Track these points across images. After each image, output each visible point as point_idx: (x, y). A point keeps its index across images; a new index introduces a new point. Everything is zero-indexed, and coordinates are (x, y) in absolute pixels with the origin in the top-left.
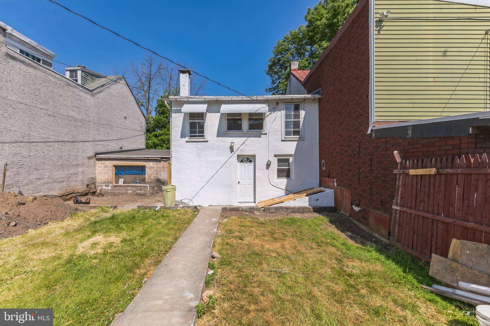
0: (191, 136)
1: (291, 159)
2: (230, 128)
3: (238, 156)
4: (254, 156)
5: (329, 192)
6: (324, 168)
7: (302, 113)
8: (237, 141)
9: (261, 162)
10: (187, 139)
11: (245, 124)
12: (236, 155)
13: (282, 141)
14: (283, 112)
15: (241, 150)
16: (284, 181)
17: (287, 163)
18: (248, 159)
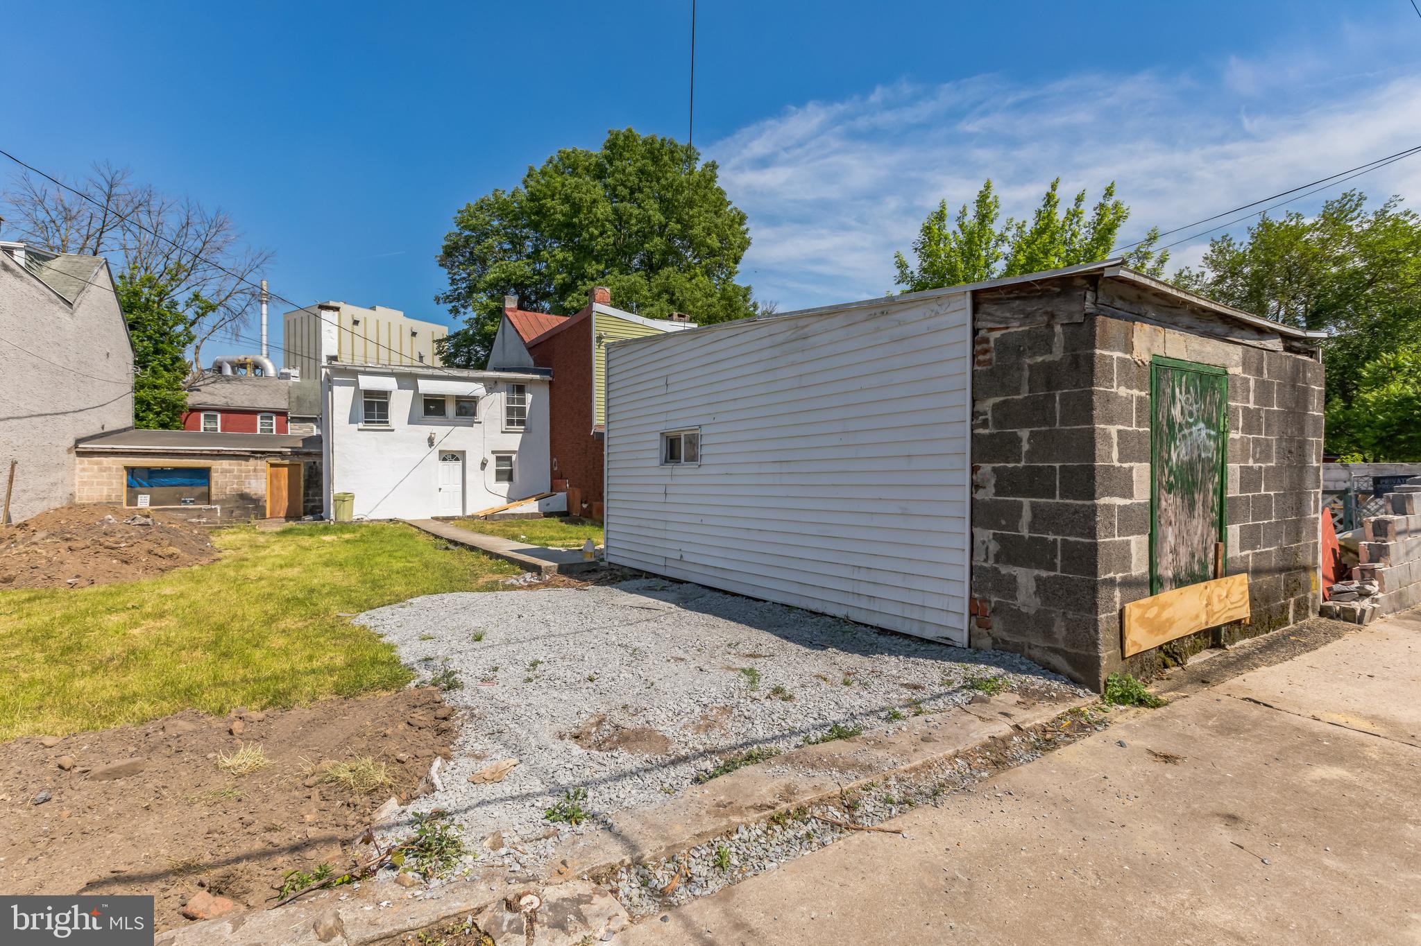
0: (366, 422)
1: (514, 457)
2: (428, 412)
3: (440, 452)
4: (463, 453)
5: (562, 496)
6: (556, 469)
7: (529, 397)
8: (440, 431)
9: (473, 461)
10: (361, 425)
11: (451, 409)
12: (437, 451)
13: (502, 432)
14: (504, 395)
15: (445, 444)
16: (505, 486)
17: (508, 463)
18: (453, 456)
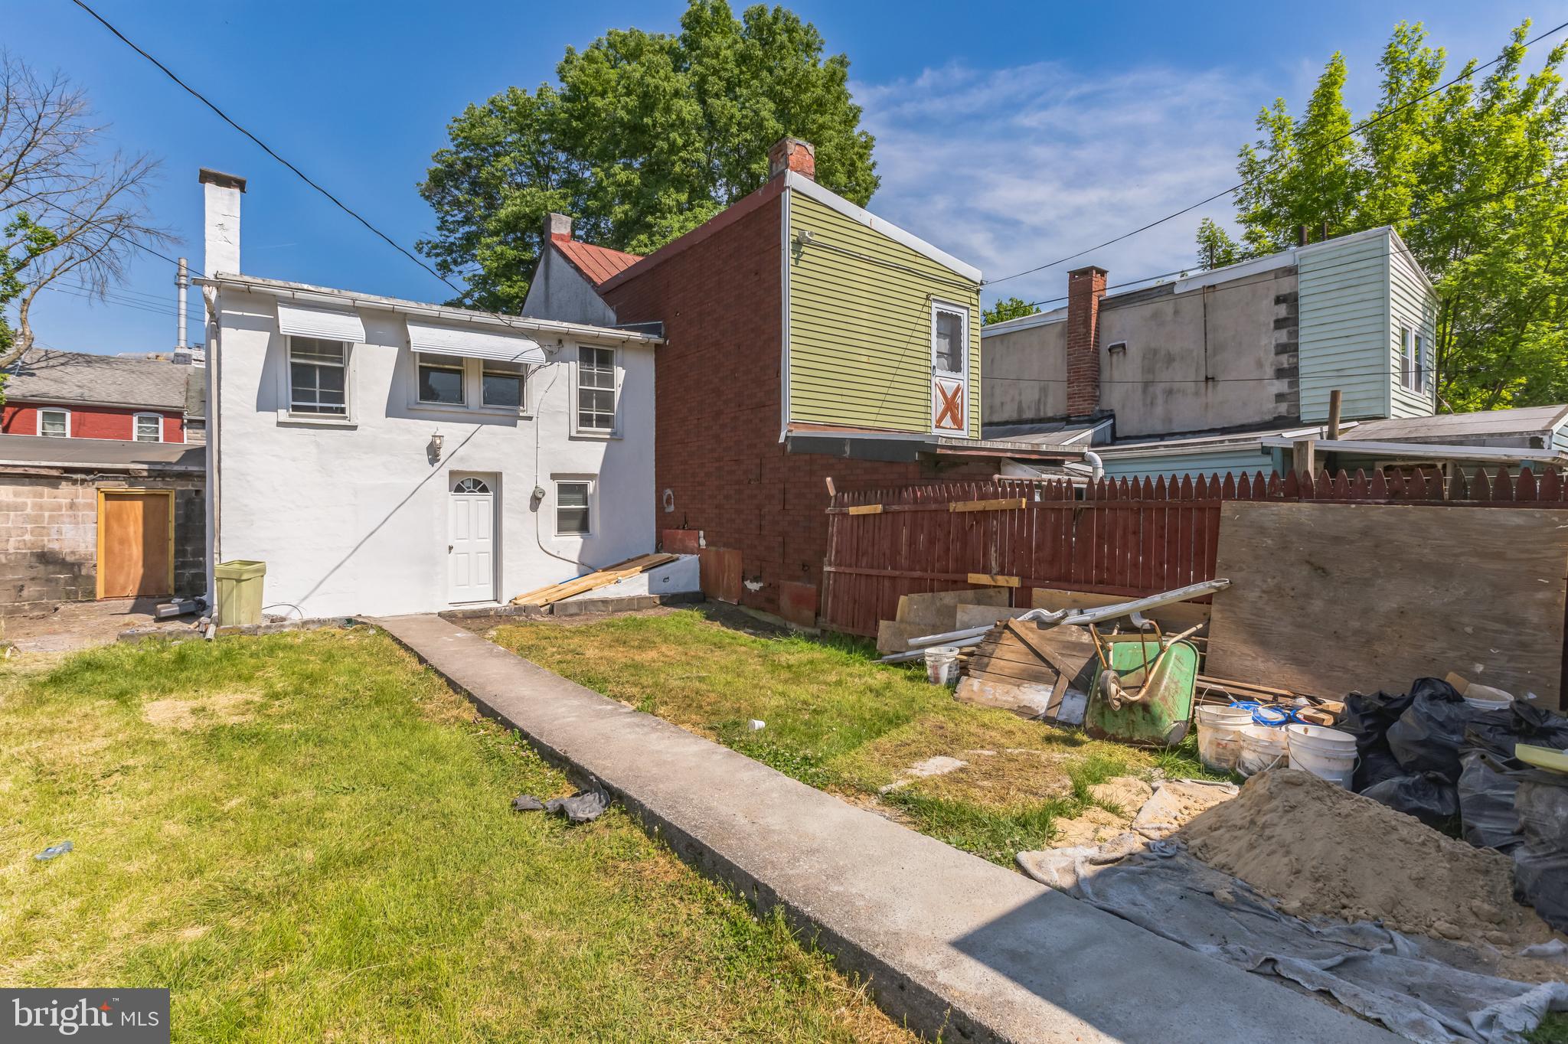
0: (295, 408)
1: (591, 486)
2: (428, 393)
3: (452, 473)
4: (497, 477)
5: (689, 562)
6: (671, 508)
7: (620, 374)
8: (452, 433)
9: (515, 493)
10: (283, 415)
11: (474, 389)
12: (445, 472)
13: (571, 438)
14: (574, 367)
15: (462, 459)
16: (573, 543)
17: (580, 496)
18: (476, 483)
